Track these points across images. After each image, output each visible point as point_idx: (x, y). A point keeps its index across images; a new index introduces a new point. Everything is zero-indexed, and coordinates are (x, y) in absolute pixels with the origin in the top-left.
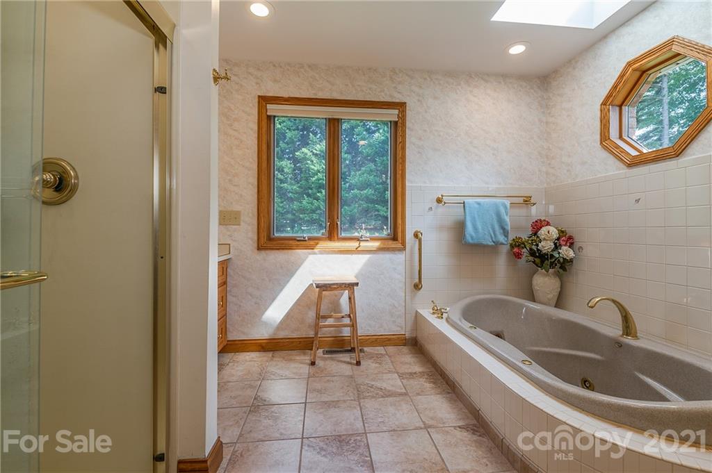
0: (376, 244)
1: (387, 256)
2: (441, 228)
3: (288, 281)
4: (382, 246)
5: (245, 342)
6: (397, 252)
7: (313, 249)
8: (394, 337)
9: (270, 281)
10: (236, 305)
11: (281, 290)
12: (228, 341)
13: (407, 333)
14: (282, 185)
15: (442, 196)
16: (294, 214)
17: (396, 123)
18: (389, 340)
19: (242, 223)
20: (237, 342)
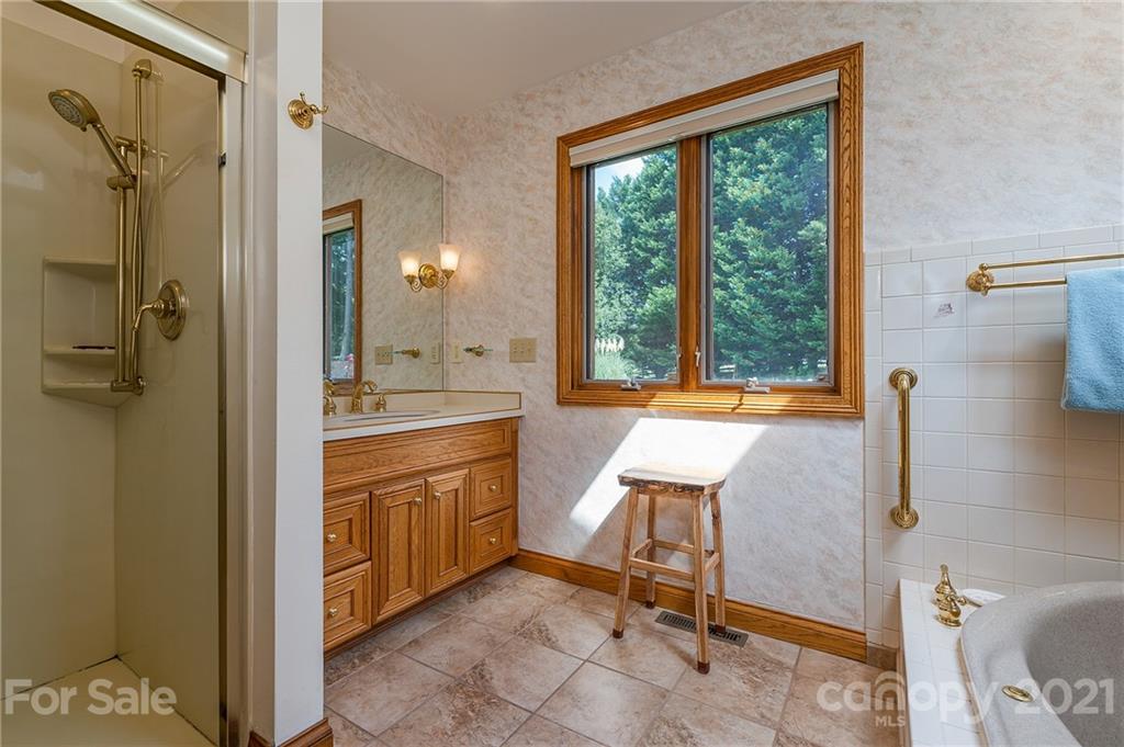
0: (780, 402)
1: (813, 431)
2: (985, 363)
3: (604, 464)
4: (796, 406)
5: (542, 558)
6: (839, 423)
7: (644, 406)
8: (833, 631)
9: (577, 459)
10: (531, 492)
11: (593, 479)
12: (520, 550)
13: (868, 632)
14: (775, 292)
15: (982, 268)
16: (796, 342)
17: (837, 102)
18: (818, 634)
19: (539, 360)
20: (532, 555)
